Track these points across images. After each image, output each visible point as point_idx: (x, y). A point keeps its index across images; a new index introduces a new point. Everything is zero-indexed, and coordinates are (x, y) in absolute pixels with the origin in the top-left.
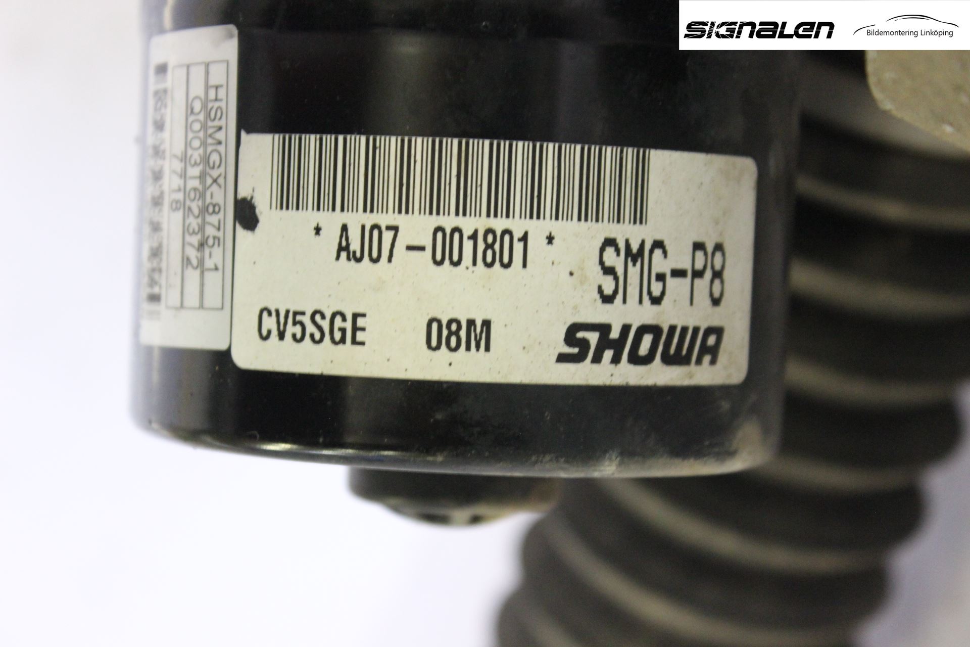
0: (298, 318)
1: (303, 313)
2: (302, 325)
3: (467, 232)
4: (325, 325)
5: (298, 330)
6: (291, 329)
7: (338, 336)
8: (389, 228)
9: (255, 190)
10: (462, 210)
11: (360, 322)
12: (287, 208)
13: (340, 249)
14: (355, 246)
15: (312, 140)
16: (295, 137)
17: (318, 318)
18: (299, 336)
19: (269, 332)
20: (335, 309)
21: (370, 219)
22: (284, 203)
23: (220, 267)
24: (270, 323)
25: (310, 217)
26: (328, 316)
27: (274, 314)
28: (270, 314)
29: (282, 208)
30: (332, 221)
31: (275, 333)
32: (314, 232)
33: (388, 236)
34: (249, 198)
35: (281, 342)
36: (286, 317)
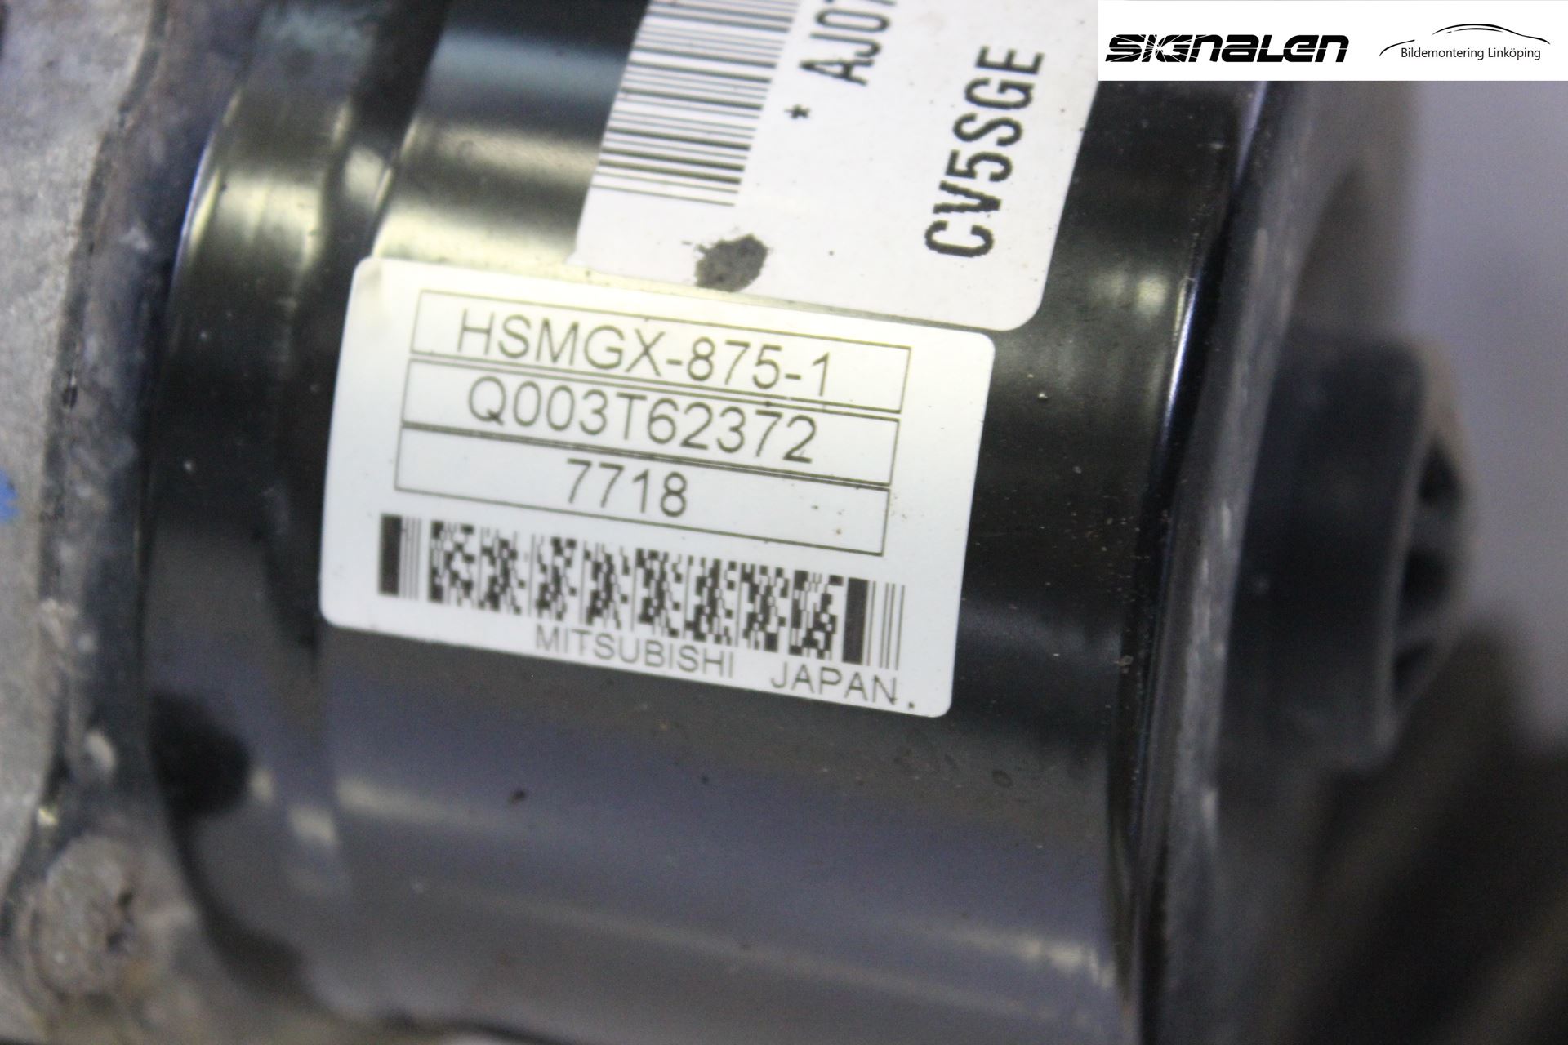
0: (961, 165)
1: (954, 156)
2: (974, 160)
4: (985, 116)
5: (985, 169)
6: (981, 184)
7: (1014, 96)
9: (688, 240)
11: (996, 56)
12: (739, 168)
13: (845, 76)
14: (847, 52)
17: (969, 128)
18: (998, 168)
19: (977, 231)
20: (961, 95)
21: (804, 25)
22: (728, 175)
23: (821, 348)
24: (959, 230)
25: (768, 127)
26: (969, 108)
27: (943, 217)
28: (940, 226)
29: (736, 181)
30: (788, 88)
31: (981, 219)
32: (800, 119)
34: (700, 256)
35: (1003, 206)
36: (954, 190)
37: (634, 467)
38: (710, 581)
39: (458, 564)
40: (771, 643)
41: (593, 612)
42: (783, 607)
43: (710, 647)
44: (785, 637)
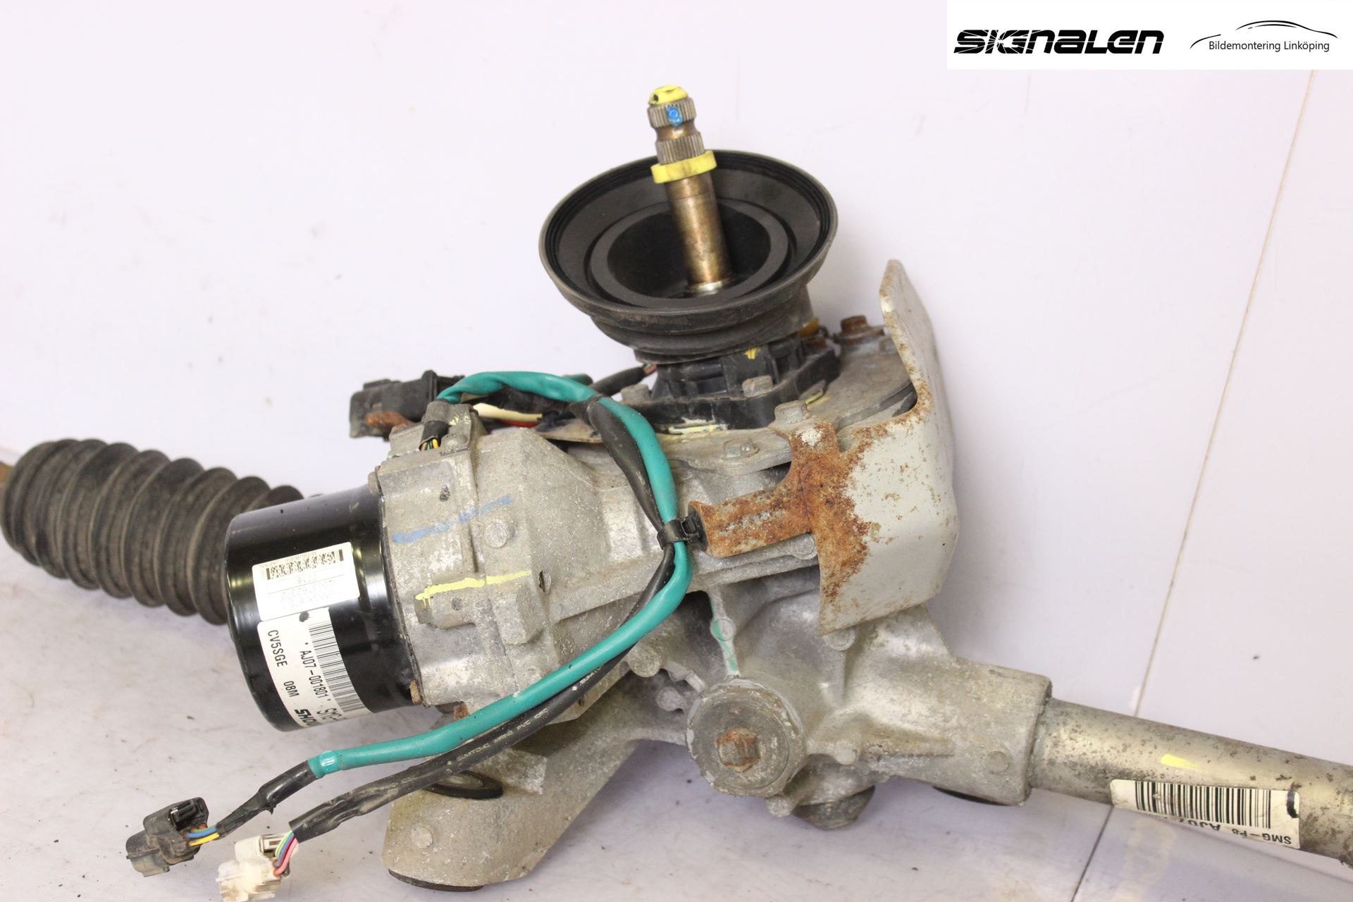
0: (279, 645)
2: (277, 646)
3: (322, 683)
4: (280, 654)
5: (275, 645)
6: (274, 643)
7: (278, 658)
8: (315, 664)
9: (312, 618)
10: (328, 680)
11: (284, 664)
12: (310, 632)
13: (304, 652)
14: (306, 656)
15: (333, 634)
16: (332, 629)
17: (281, 651)
18: (273, 646)
19: (271, 635)
20: (285, 655)
21: (315, 658)
22: (311, 630)
24: (274, 635)
25: (310, 640)
26: (282, 654)
27: (277, 636)
28: (276, 634)
30: (311, 647)
31: (271, 638)
32: (306, 643)
33: (313, 664)
34: (309, 616)
35: (269, 641)
36: (278, 640)
37: (307, 582)
38: (291, 570)
39: (330, 558)
40: (280, 566)
41: (308, 560)
42: (280, 572)
43: (289, 562)
44: (278, 568)
